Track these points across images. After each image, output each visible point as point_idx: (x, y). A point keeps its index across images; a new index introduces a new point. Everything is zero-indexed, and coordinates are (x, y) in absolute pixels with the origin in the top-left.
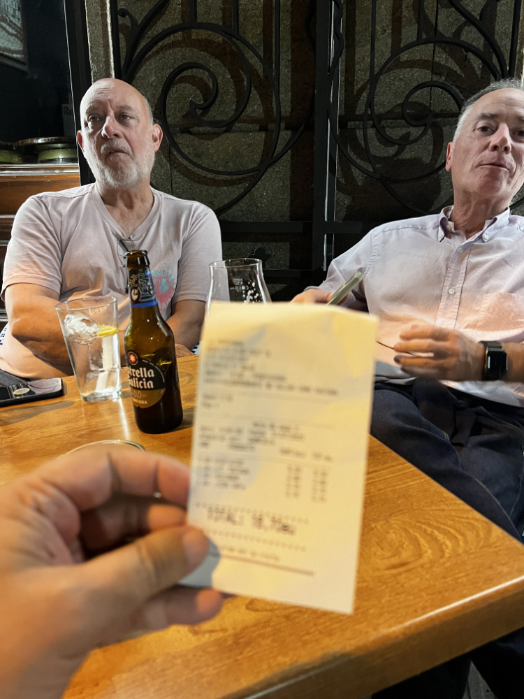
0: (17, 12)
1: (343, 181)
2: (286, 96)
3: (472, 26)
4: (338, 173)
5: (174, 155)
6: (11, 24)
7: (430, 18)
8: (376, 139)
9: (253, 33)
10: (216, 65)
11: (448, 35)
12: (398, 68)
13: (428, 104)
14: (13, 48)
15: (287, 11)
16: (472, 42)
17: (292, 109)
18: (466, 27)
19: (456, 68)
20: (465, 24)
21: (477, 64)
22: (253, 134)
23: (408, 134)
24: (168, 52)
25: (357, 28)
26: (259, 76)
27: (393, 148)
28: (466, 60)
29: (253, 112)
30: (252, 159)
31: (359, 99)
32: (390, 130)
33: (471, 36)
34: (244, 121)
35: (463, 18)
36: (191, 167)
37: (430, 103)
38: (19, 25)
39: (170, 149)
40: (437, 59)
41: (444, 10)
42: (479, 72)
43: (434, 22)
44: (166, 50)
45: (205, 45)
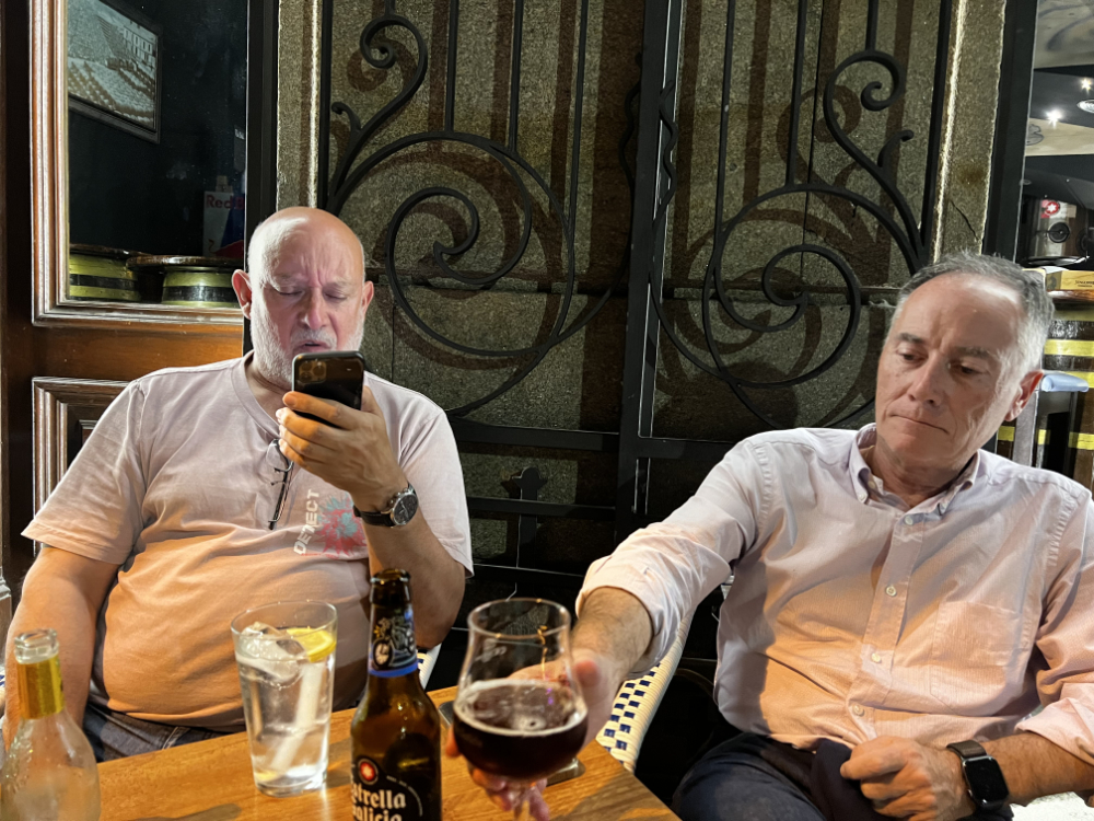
0: (150, 57)
1: (665, 374)
2: (582, 245)
3: (863, 170)
4: (659, 364)
5: (401, 317)
6: (139, 74)
7: (802, 155)
8: (718, 317)
9: (536, 152)
10: (477, 192)
11: (829, 180)
12: (753, 219)
13: (798, 273)
14: (138, 108)
15: (590, 126)
16: (864, 191)
17: (591, 264)
18: (855, 171)
19: (841, 226)
20: (853, 166)
21: (871, 223)
22: (529, 295)
23: (767, 315)
24: (403, 167)
25: (694, 159)
26: (542, 212)
27: (745, 331)
28: (854, 216)
29: (530, 263)
30: (524, 332)
31: (694, 257)
32: (741, 306)
33: (862, 184)
34: (515, 276)
35: (850, 158)
36: (427, 338)
37: (801, 272)
38: (152, 76)
39: (395, 308)
40: (811, 211)
41: (822, 144)
42: (873, 234)
43: (807, 159)
44: (401, 164)
45: (463, 163)
